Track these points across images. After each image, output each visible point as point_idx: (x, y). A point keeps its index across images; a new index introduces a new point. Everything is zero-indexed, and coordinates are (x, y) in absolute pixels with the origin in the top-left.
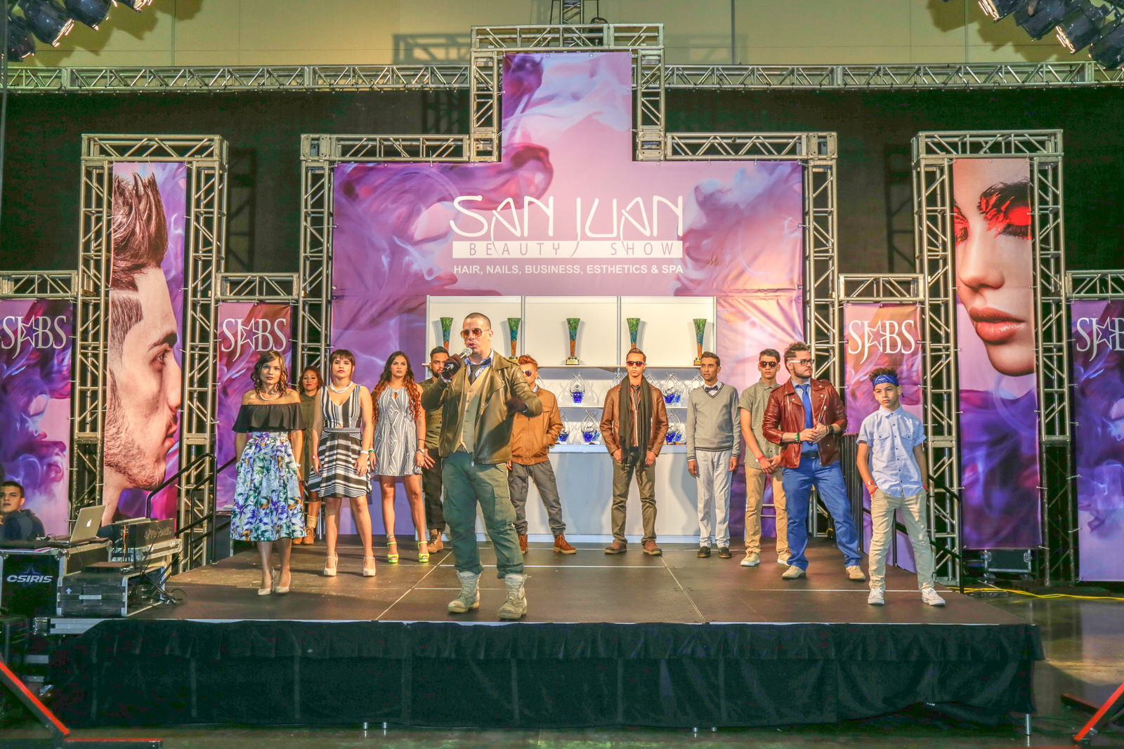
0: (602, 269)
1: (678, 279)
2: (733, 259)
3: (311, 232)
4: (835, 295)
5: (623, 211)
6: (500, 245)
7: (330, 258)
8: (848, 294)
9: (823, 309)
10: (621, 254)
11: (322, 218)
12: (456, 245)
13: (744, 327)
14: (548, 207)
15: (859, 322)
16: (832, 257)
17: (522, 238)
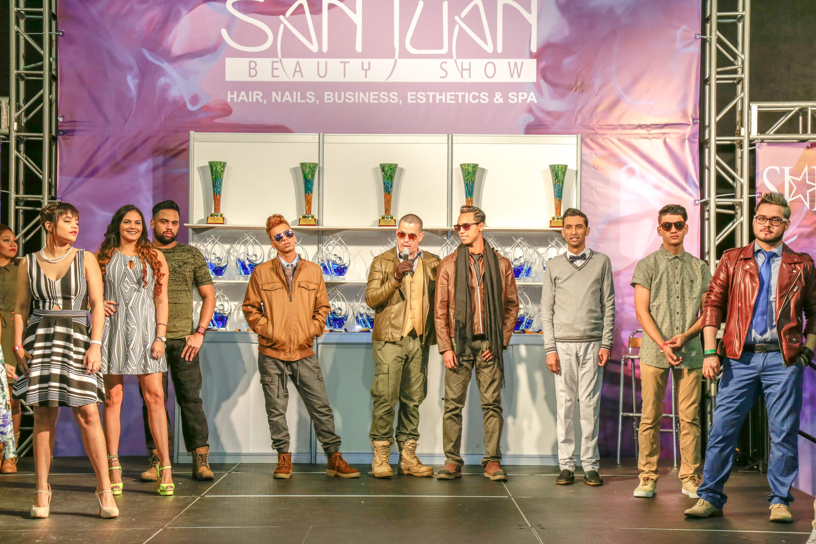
0: (427, 97)
1: (530, 111)
2: (604, 84)
3: (25, 40)
4: (744, 131)
5: (457, 18)
6: (290, 63)
7: (53, 78)
8: (761, 130)
9: (727, 151)
10: (454, 77)
11: (41, 21)
12: (228, 61)
13: (618, 175)
14: (354, 11)
15: (777, 168)
16: (741, 80)
17: (320, 55)
